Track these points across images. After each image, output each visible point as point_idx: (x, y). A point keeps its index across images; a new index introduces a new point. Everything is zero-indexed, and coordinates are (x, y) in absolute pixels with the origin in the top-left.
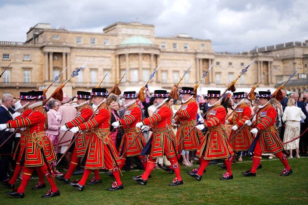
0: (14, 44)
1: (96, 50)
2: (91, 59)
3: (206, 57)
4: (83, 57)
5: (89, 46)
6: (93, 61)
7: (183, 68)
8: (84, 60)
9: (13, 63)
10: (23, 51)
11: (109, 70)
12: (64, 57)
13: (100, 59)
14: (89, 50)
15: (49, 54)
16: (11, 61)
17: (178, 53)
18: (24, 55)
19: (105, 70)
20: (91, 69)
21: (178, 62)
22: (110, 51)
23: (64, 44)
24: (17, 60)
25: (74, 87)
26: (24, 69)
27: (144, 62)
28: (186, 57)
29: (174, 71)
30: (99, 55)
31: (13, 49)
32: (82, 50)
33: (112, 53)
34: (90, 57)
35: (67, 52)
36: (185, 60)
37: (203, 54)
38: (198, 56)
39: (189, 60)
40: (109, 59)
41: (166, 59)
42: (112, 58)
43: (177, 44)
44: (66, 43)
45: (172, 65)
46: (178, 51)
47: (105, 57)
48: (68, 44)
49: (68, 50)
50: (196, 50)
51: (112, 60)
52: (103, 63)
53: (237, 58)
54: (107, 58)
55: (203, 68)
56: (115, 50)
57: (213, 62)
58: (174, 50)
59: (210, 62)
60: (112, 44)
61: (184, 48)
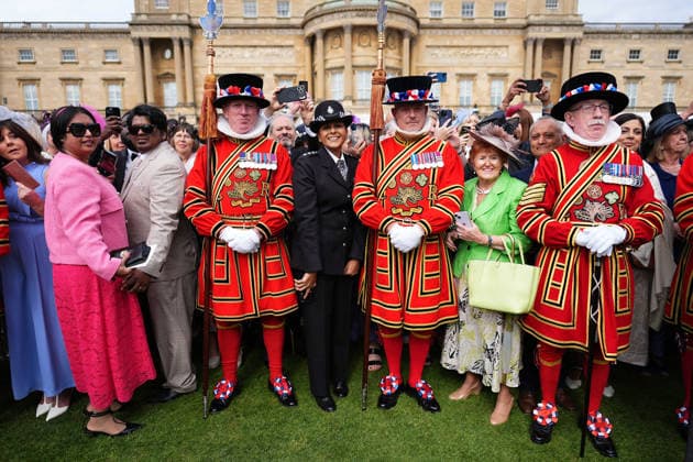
0: (83, 26)
1: (256, 31)
2: (247, 53)
3: (556, 33)
4: (225, 49)
5: (240, 22)
6: (252, 56)
7: (489, 67)
8: (231, 55)
9: (83, 69)
10: (102, 42)
12: (177, 49)
13: (269, 50)
14: (240, 31)
15: (140, 42)
16: (80, 66)
17: (475, 27)
18: (106, 51)
19: (279, 78)
21: (475, 51)
22: (291, 32)
23: (174, 17)
24: (92, 63)
26: (108, 81)
27: (359, 50)
28: (499, 38)
29: (462, 76)
30: (264, 43)
31: (82, 38)
33: (297, 36)
34: (243, 46)
35: (183, 36)
36: (495, 47)
37: (547, 28)
38: (533, 33)
39: (507, 47)
40: (291, 52)
41: (439, 47)
42: (298, 48)
43: (475, 6)
44: (179, 14)
45: (455, 61)
46: (477, 22)
47: (282, 46)
48: (184, 18)
49: (185, 33)
50: (526, 18)
51: (298, 52)
52: (275, 61)
53: (658, 36)
54: (286, 50)
55: (543, 66)
56: (303, 26)
57: (576, 48)
58: (464, 19)
59: (567, 49)
60: (296, 15)
61: (492, 15)
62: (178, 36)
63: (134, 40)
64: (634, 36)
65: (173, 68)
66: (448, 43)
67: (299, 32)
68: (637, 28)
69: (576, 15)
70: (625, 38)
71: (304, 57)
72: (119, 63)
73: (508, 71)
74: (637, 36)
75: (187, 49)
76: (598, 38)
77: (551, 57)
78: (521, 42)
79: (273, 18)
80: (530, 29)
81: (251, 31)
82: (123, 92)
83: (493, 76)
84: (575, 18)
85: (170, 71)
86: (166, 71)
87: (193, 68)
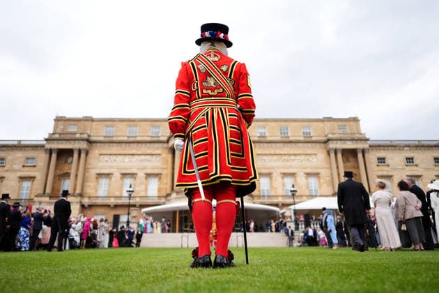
0: (16, 143)
1: (135, 144)
2: (127, 159)
3: (349, 145)
4: (111, 157)
5: (124, 139)
6: (130, 161)
7: (305, 168)
8: (115, 160)
9: (7, 171)
10: (26, 152)
11: (158, 175)
12: (76, 155)
13: (143, 157)
14: (124, 145)
15: (51, 152)
16: (6, 168)
17: (291, 142)
18: (27, 159)
19: (148, 175)
20: (124, 175)
21: (293, 157)
22: (160, 145)
23: (78, 136)
24: (15, 167)
25: (86, 205)
26: (22, 179)
28: (309, 149)
29: (285, 175)
30: (140, 152)
31: (12, 150)
32: (111, 144)
33: (163, 148)
34: (125, 155)
35: (81, 148)
36: (307, 155)
37: (342, 142)
38: (332, 145)
39: (316, 154)
40: (158, 158)
41: (266, 155)
42: (164, 155)
43: (289, 129)
44: (81, 134)
45: (279, 164)
46: (291, 139)
47: (152, 155)
48: (85, 136)
49: (84, 145)
50: (326, 136)
51: (164, 158)
52: (147, 164)
53: (422, 148)
54: (155, 157)
55: (345, 167)
56: (168, 141)
57: (366, 155)
58: (282, 137)
59: (360, 156)
60: (164, 134)
61: (302, 134)
62: (78, 148)
63: (46, 150)
64: (406, 148)
65: (70, 169)
66: (272, 152)
67: (165, 145)
68: (407, 143)
69: (361, 134)
70: (399, 149)
71: (168, 161)
72: (35, 166)
73: (319, 171)
74: (408, 148)
75: (83, 155)
76: (380, 149)
77: (349, 162)
78: (325, 151)
79: (148, 136)
80: (330, 142)
81: (132, 145)
82: (32, 187)
83: (308, 175)
84: (360, 136)
85: (69, 171)
86: (66, 171)
87: (86, 170)
